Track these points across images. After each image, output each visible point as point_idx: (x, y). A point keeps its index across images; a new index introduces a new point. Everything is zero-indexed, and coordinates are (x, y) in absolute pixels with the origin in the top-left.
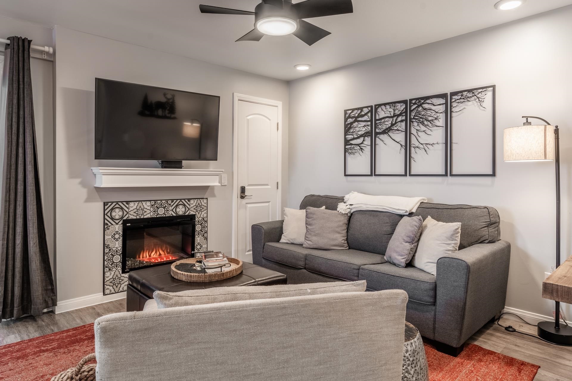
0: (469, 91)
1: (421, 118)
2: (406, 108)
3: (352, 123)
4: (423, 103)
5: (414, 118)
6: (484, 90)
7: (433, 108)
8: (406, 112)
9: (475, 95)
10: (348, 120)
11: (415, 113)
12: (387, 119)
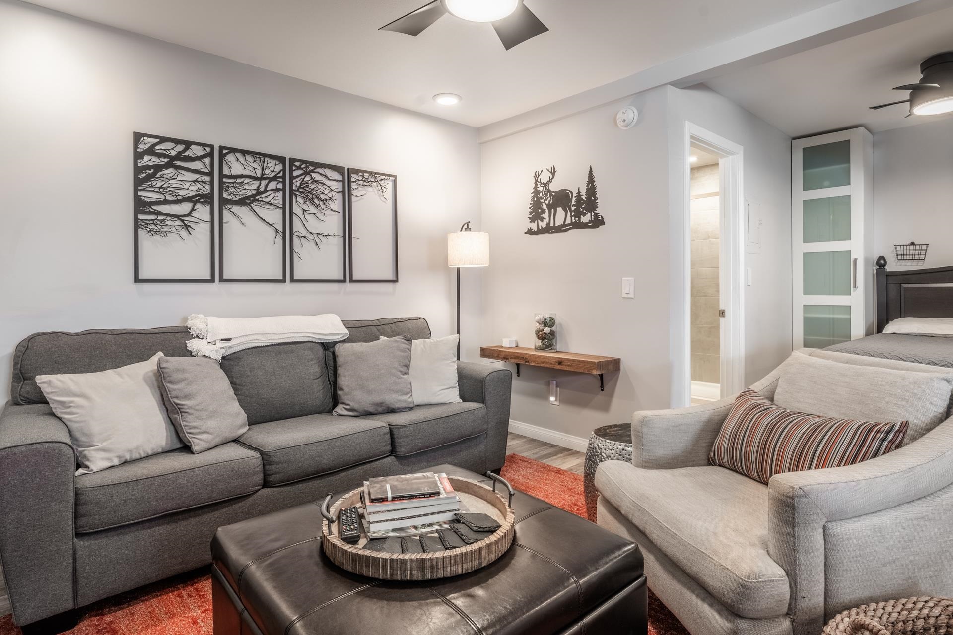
0: (371, 173)
1: (309, 193)
2: (284, 170)
3: (158, 168)
4: (312, 171)
5: (298, 191)
6: (386, 177)
7: (327, 182)
8: (284, 177)
9: (378, 181)
10: (146, 158)
11: (301, 183)
12: (247, 180)
